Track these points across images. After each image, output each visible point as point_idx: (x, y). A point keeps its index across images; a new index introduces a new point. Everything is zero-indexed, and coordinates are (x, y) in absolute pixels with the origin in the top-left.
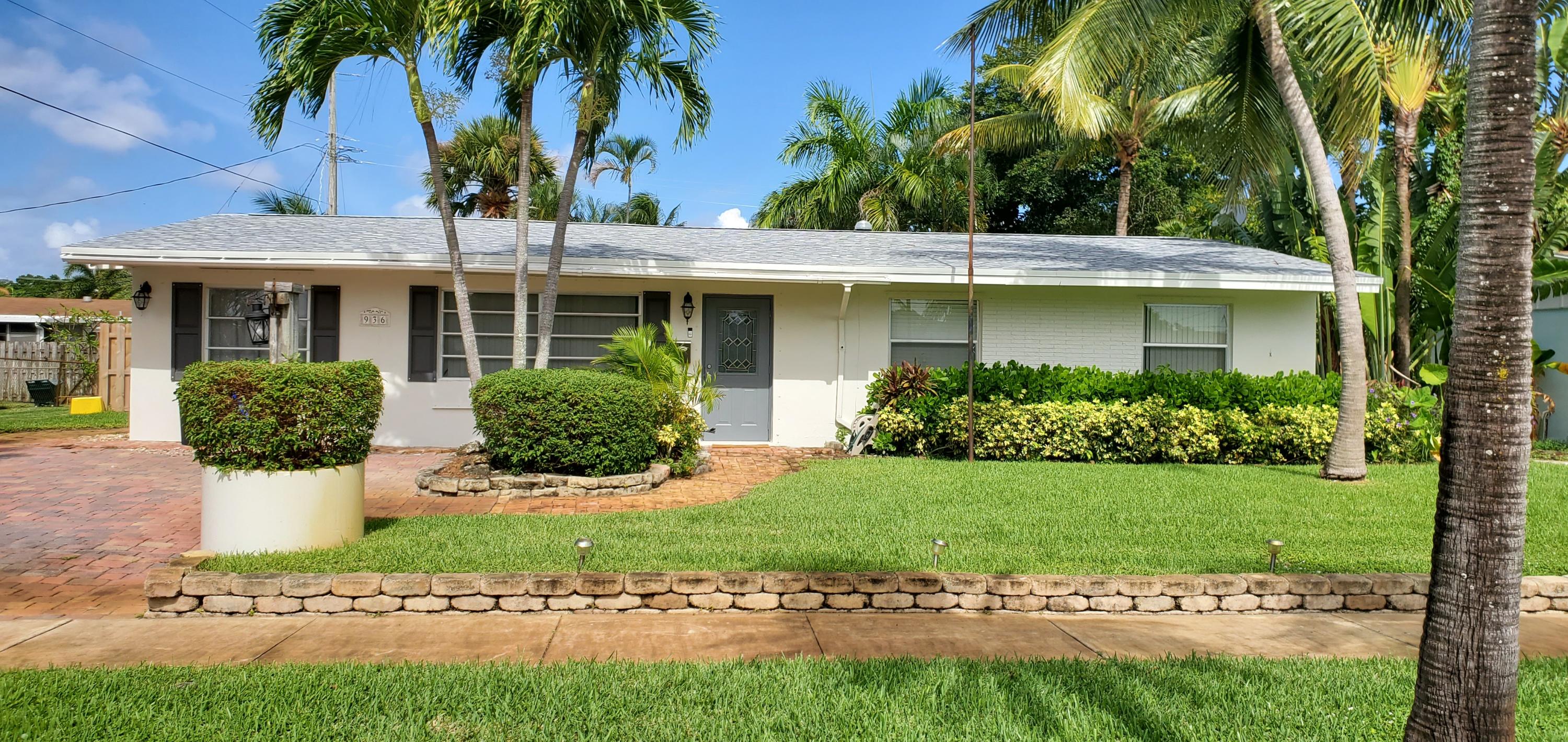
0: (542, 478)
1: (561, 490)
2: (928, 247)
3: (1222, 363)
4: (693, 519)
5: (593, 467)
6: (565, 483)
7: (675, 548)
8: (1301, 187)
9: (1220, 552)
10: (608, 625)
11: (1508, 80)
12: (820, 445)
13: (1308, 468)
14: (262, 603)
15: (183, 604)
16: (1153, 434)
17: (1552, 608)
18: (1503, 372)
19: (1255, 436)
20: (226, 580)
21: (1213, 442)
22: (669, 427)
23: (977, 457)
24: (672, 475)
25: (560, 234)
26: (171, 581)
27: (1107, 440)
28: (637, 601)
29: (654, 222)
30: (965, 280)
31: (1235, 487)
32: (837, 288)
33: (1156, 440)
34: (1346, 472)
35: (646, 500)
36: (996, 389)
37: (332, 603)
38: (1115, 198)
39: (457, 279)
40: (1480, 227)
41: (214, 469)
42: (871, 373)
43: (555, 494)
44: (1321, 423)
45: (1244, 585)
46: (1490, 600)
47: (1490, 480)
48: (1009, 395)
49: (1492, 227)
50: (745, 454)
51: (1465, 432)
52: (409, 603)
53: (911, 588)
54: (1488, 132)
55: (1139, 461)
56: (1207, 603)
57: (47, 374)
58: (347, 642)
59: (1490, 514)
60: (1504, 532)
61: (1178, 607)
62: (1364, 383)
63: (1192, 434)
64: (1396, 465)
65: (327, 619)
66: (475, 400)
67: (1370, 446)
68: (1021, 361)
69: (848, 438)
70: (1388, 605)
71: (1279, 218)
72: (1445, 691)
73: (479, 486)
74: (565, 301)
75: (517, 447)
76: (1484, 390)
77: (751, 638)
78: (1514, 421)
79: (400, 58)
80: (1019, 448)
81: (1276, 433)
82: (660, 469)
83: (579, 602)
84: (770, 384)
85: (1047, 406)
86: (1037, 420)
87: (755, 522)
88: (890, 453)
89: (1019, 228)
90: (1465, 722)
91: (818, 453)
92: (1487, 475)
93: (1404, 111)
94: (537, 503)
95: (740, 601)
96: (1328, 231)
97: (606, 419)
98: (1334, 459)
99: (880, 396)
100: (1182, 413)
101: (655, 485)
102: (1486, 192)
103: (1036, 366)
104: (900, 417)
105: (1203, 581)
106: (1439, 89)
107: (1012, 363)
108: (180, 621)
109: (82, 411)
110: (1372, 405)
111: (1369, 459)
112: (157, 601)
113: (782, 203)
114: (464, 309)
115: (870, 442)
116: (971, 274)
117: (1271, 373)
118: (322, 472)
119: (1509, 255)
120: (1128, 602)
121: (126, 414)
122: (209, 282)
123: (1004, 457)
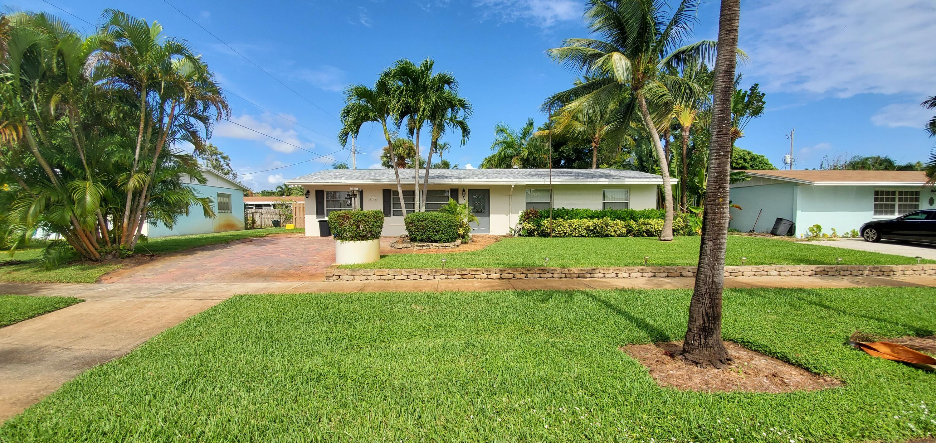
0: (426, 244)
1: (431, 247)
2: (536, 173)
3: (627, 207)
4: (471, 255)
5: (440, 240)
6: (432, 245)
7: (469, 262)
8: (651, 152)
9: (629, 261)
10: (452, 283)
11: (723, 117)
12: (505, 234)
13: (654, 238)
14: (356, 277)
15: (335, 278)
16: (606, 228)
17: (731, 275)
18: (721, 200)
19: (637, 228)
20: (346, 271)
21: (624, 231)
22: (461, 229)
23: (553, 237)
24: (462, 243)
25: (427, 172)
26: (332, 271)
27: (592, 230)
28: (460, 276)
29: (448, 168)
30: (549, 183)
31: (632, 243)
32: (510, 186)
33: (607, 230)
34: (666, 238)
35: (456, 249)
36: (558, 216)
37: (375, 277)
38: (591, 157)
39: (399, 186)
40: (715, 159)
41: (339, 241)
42: (520, 212)
43: (430, 248)
44: (658, 224)
45: (637, 270)
46: (716, 263)
47: (717, 230)
48: (562, 218)
49: (718, 159)
50: (483, 237)
51: (710, 217)
52: (396, 277)
53: (539, 272)
54: (717, 132)
55: (602, 237)
56: (626, 275)
57: (276, 218)
58: (381, 287)
59: (717, 239)
60: (720, 244)
61: (617, 276)
62: (672, 211)
63: (618, 228)
64: (682, 237)
65: (374, 282)
66: (406, 221)
67: (674, 231)
68: (566, 207)
69: (513, 232)
70: (681, 275)
71: (644, 162)
72: (703, 288)
73: (408, 246)
74: (429, 192)
75: (418, 235)
76: (716, 205)
77: (494, 286)
78: (724, 213)
79: (381, 121)
80: (565, 233)
81: (644, 228)
82: (459, 241)
83: (443, 277)
84: (489, 216)
85: (574, 221)
86: (571, 225)
87: (490, 255)
88: (526, 236)
89: (562, 167)
90: (708, 296)
91: (504, 236)
92: (716, 228)
93: (685, 127)
94: (425, 251)
95: (489, 276)
96: (661, 165)
97: (443, 226)
98: (662, 235)
99: (523, 219)
100: (615, 222)
101: (458, 246)
102: (717, 149)
103: (570, 209)
104: (530, 225)
105: (625, 268)
106: (696, 120)
107: (563, 208)
108: (334, 282)
109: (289, 228)
110: (675, 219)
111: (674, 235)
112: (328, 277)
113: (489, 161)
114: (401, 195)
115: (520, 233)
116: (550, 181)
117: (642, 209)
118: (369, 241)
119: (723, 167)
120: (602, 275)
121: (304, 229)
122: (326, 190)
123: (561, 236)
